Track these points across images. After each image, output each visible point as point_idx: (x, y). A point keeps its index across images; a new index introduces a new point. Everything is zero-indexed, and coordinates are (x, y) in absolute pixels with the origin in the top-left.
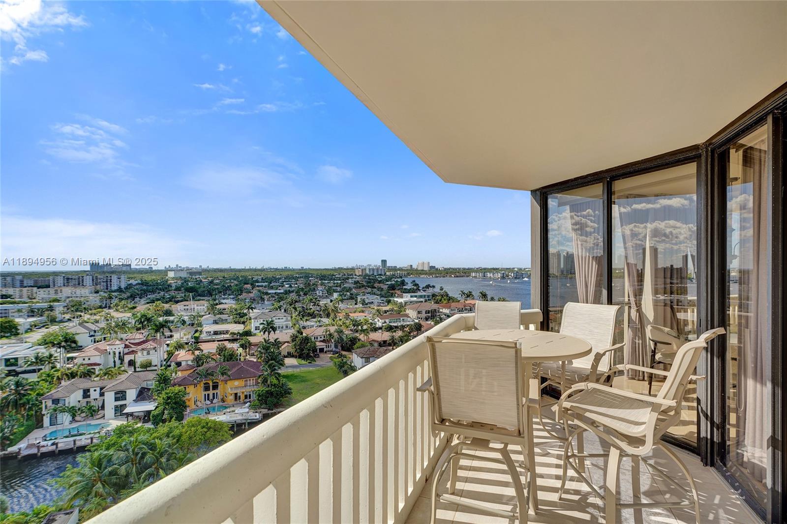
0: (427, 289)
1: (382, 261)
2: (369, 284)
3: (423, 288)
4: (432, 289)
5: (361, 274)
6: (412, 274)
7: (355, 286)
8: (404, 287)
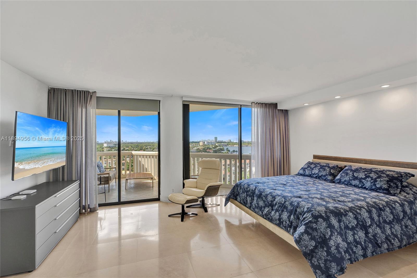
0: (233, 153)
1: (215, 138)
2: (204, 150)
3: (231, 152)
4: (236, 152)
5: (202, 144)
6: (229, 145)
7: (196, 151)
8: (222, 152)
